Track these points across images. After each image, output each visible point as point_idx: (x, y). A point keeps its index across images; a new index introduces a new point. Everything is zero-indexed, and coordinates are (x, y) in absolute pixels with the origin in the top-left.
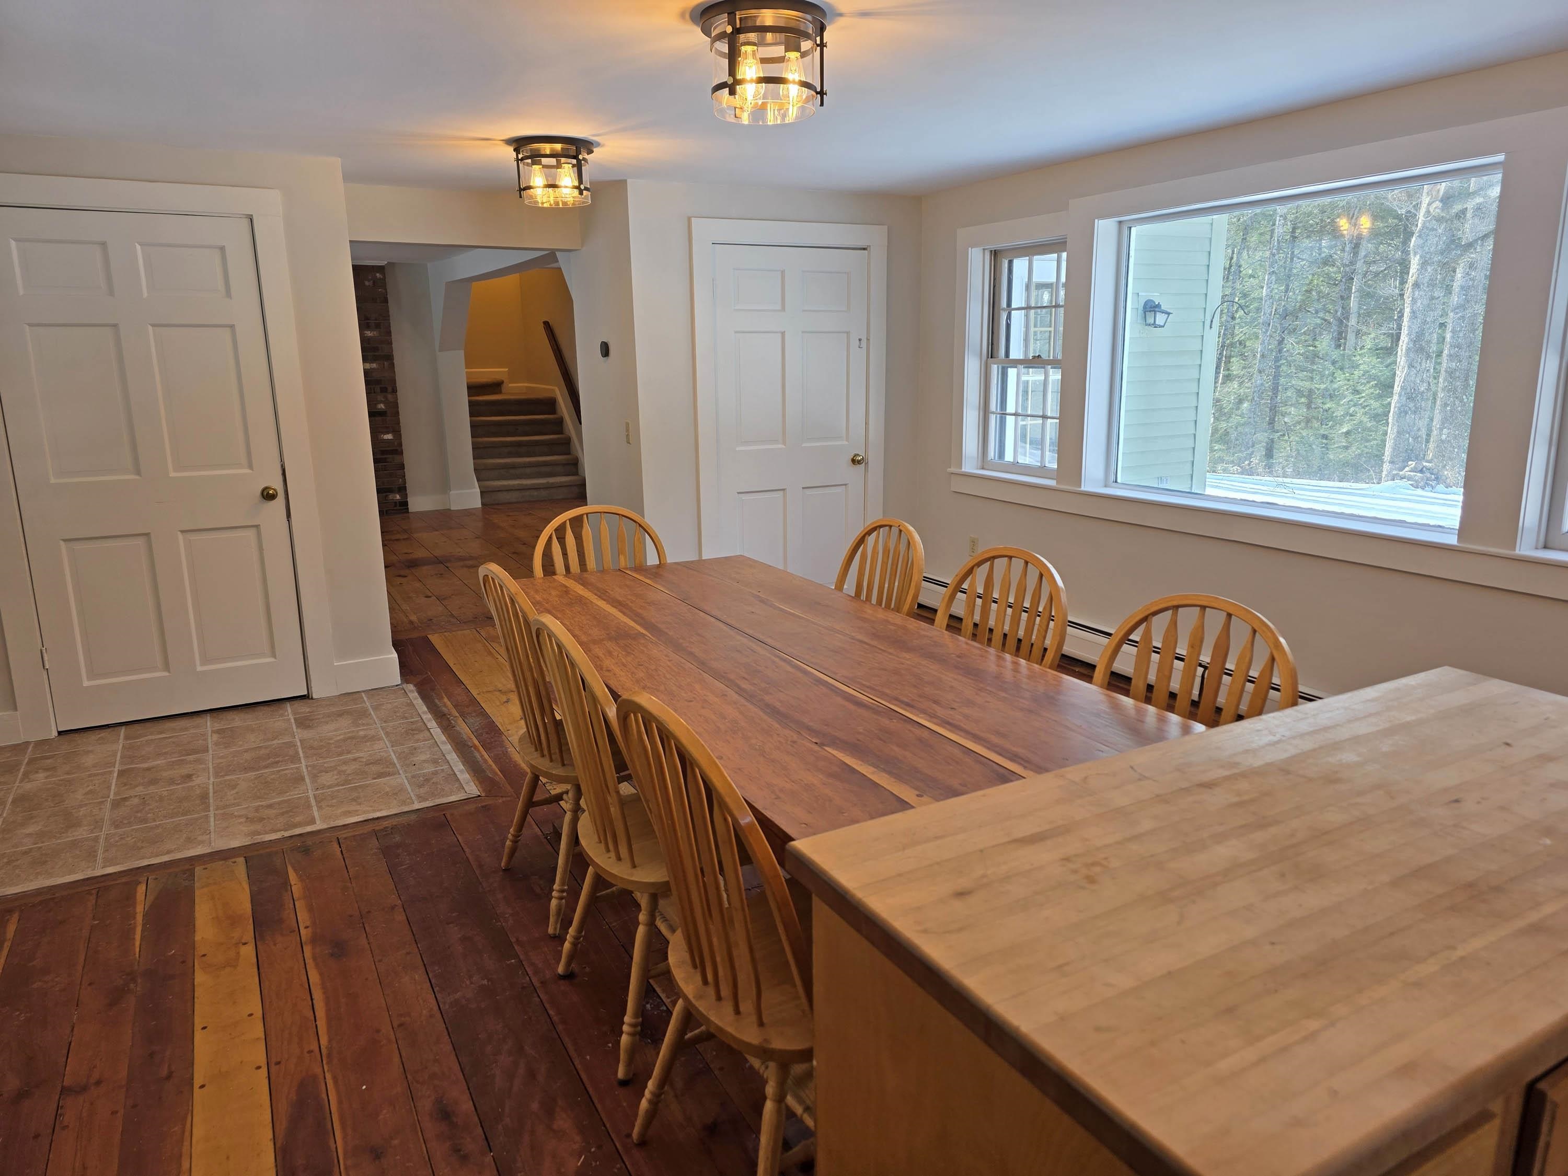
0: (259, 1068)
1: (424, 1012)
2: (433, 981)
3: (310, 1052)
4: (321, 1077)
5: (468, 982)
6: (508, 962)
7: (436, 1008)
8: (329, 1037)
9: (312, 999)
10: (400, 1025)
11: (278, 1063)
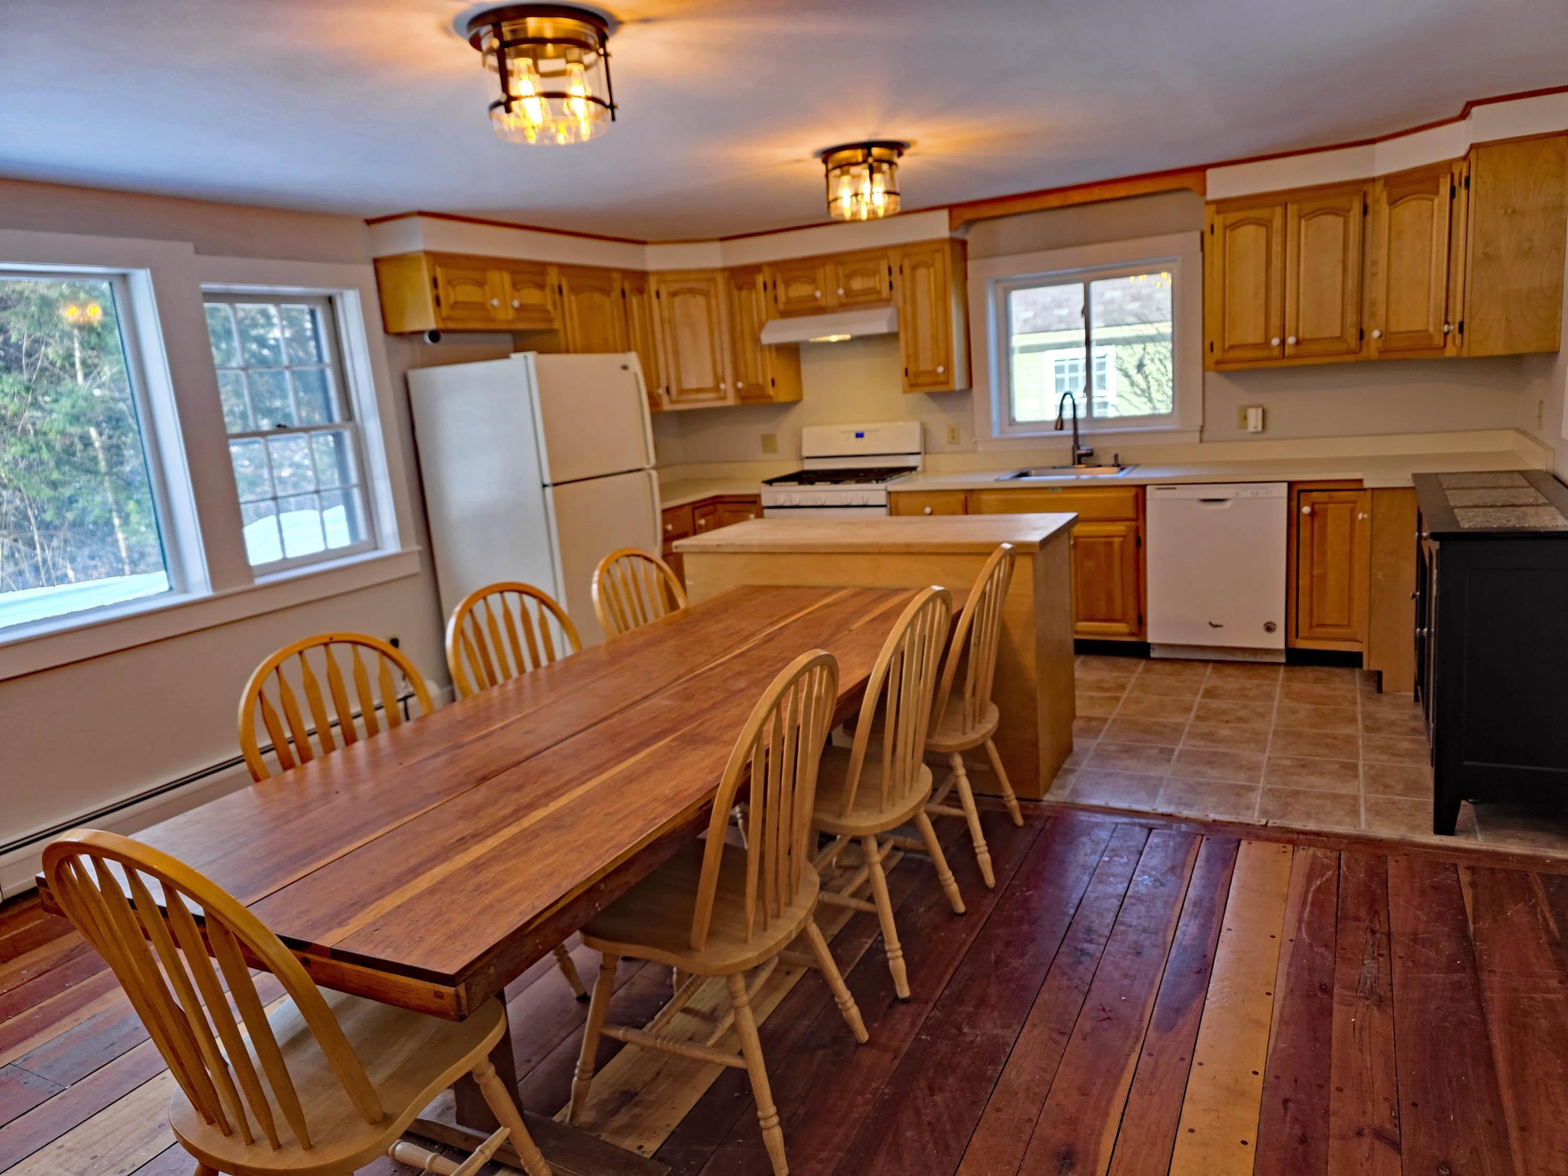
0: (1201, 1064)
1: (1036, 1034)
2: (1004, 1060)
3: (1151, 1055)
4: (1151, 1027)
5: (979, 1038)
6: (928, 1038)
7: (1025, 1031)
8: (1127, 1060)
9: (1123, 1114)
10: (1063, 1034)
11: (1182, 1059)
